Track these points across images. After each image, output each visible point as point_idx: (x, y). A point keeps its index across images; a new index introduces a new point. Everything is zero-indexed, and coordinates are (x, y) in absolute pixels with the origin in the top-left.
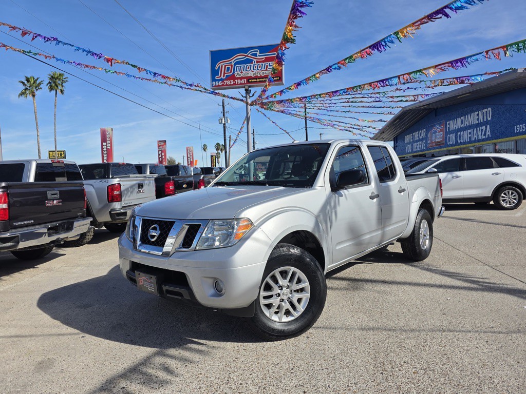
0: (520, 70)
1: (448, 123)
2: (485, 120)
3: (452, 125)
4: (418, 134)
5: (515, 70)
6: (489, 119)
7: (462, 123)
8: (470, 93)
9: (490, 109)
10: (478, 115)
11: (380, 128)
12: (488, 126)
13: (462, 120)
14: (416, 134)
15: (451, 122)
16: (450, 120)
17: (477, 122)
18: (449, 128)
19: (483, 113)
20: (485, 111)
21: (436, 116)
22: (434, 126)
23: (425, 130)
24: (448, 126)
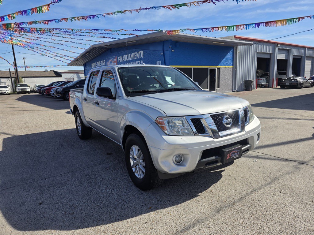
0: (164, 32)
1: (119, 57)
2: (140, 58)
3: (122, 59)
4: (100, 63)
5: (162, 31)
6: (142, 57)
7: (127, 58)
8: (135, 41)
9: (142, 51)
10: (136, 54)
11: (76, 57)
12: (142, 61)
13: (127, 57)
14: (99, 63)
15: (121, 57)
16: (120, 56)
17: (136, 58)
18: (120, 60)
19: (139, 53)
20: (140, 52)
21: (111, 53)
22: (110, 59)
23: (104, 61)
24: (119, 59)
